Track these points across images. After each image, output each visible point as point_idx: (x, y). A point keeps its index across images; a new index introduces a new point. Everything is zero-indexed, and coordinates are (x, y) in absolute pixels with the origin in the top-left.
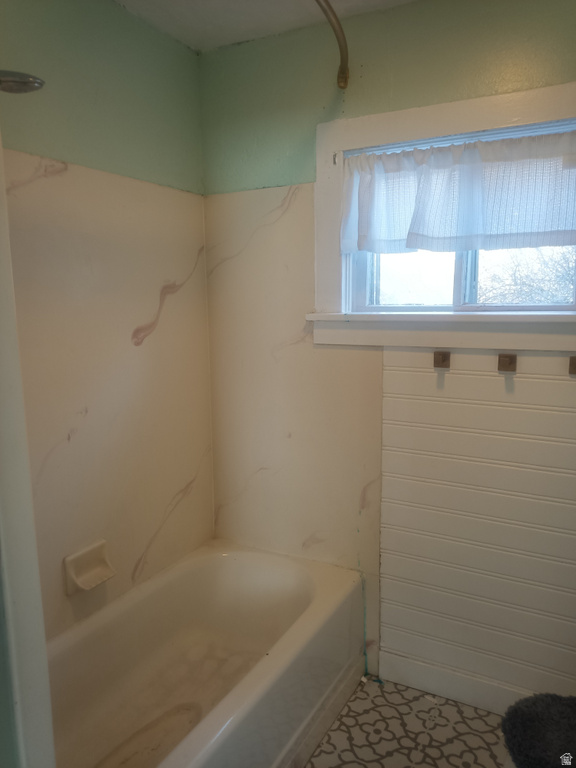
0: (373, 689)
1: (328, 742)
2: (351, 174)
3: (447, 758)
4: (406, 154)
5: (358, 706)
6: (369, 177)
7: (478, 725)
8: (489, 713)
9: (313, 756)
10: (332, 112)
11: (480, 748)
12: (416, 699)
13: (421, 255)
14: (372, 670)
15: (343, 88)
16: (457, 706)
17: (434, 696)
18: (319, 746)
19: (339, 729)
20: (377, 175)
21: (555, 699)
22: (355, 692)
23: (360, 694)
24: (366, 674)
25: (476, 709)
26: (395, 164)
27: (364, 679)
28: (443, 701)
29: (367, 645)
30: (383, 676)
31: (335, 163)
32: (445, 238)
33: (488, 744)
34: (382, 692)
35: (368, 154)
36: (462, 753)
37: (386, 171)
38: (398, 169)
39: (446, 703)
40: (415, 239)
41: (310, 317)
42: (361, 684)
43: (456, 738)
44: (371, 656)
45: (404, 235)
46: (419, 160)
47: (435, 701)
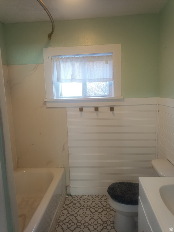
0: (70, 198)
1: (62, 213)
2: (54, 62)
3: (92, 208)
4: (68, 58)
5: (67, 203)
6: (59, 63)
7: (97, 199)
8: (99, 195)
9: (59, 218)
10: (47, 45)
11: (98, 203)
12: (81, 197)
13: (74, 83)
14: (68, 193)
15: (50, 39)
16: (91, 196)
17: (85, 195)
18: (60, 215)
19: (64, 209)
20: (61, 63)
21: (116, 183)
22: (65, 200)
23: (67, 200)
24: (67, 195)
25: (96, 195)
26: (66, 60)
27: (67, 196)
28: (88, 196)
29: (67, 187)
30: (72, 194)
31: (49, 59)
32: (79, 79)
33: (100, 202)
34: (72, 198)
35: (58, 57)
36: (95, 205)
37: (63, 62)
38: (67, 62)
39: (89, 196)
40: (73, 79)
41: (45, 100)
42: (66, 197)
43: (93, 203)
44: (68, 189)
45: (70, 78)
46: (72, 60)
47: (86, 196)
